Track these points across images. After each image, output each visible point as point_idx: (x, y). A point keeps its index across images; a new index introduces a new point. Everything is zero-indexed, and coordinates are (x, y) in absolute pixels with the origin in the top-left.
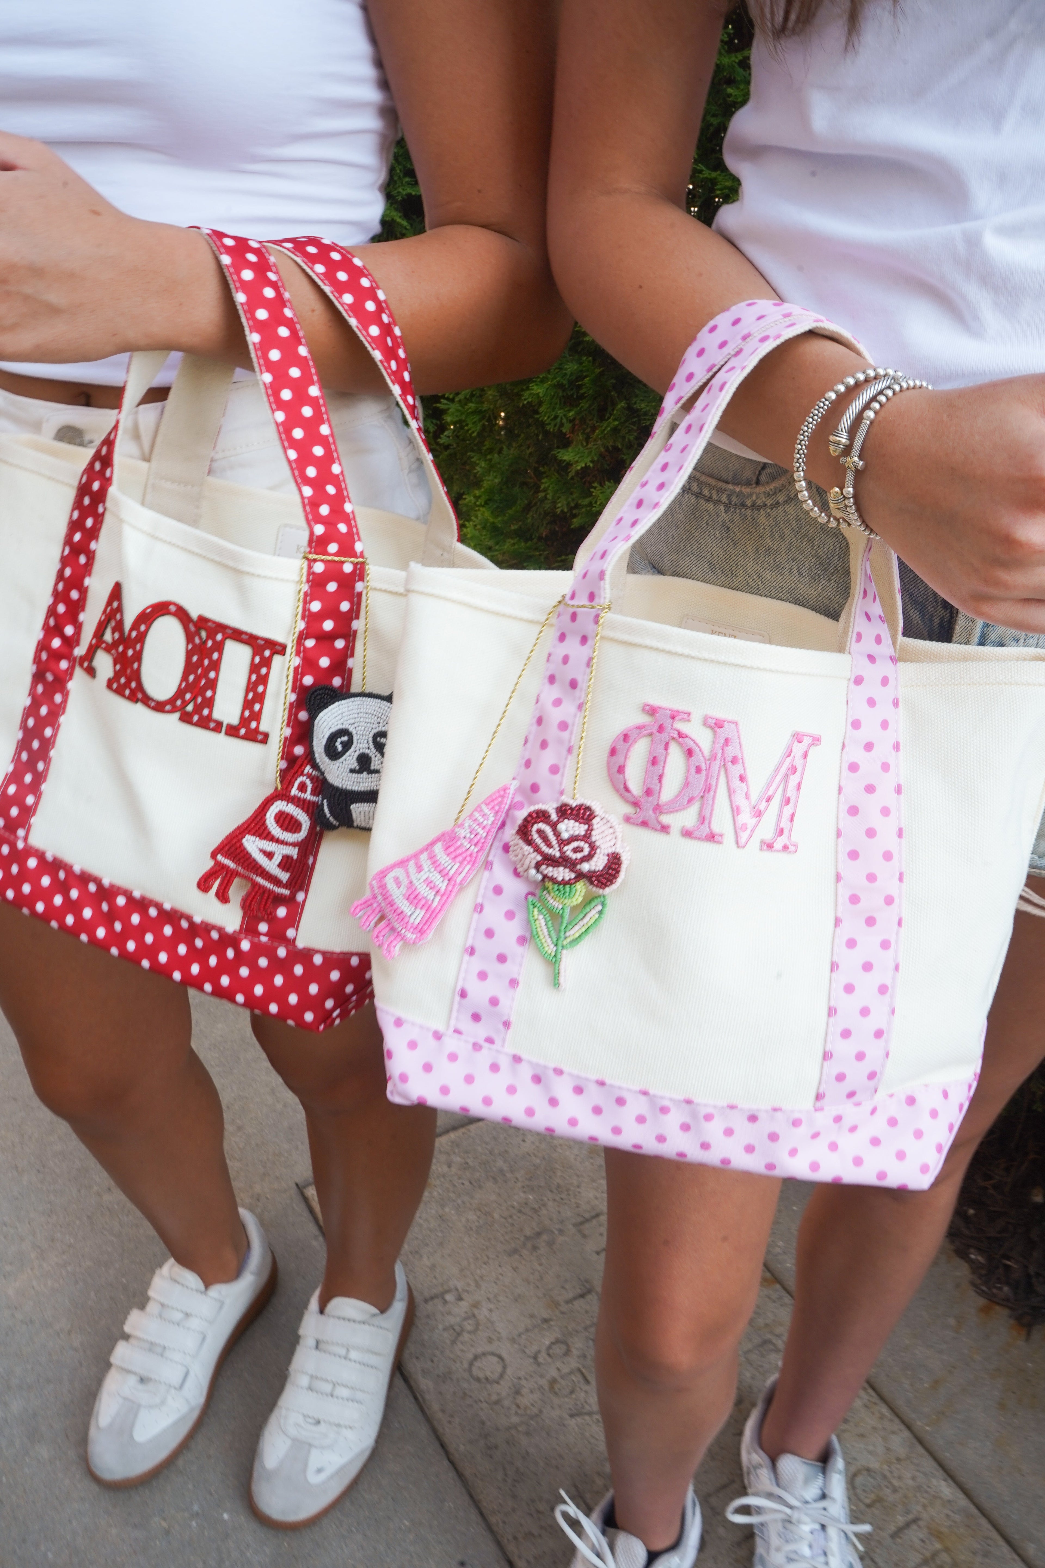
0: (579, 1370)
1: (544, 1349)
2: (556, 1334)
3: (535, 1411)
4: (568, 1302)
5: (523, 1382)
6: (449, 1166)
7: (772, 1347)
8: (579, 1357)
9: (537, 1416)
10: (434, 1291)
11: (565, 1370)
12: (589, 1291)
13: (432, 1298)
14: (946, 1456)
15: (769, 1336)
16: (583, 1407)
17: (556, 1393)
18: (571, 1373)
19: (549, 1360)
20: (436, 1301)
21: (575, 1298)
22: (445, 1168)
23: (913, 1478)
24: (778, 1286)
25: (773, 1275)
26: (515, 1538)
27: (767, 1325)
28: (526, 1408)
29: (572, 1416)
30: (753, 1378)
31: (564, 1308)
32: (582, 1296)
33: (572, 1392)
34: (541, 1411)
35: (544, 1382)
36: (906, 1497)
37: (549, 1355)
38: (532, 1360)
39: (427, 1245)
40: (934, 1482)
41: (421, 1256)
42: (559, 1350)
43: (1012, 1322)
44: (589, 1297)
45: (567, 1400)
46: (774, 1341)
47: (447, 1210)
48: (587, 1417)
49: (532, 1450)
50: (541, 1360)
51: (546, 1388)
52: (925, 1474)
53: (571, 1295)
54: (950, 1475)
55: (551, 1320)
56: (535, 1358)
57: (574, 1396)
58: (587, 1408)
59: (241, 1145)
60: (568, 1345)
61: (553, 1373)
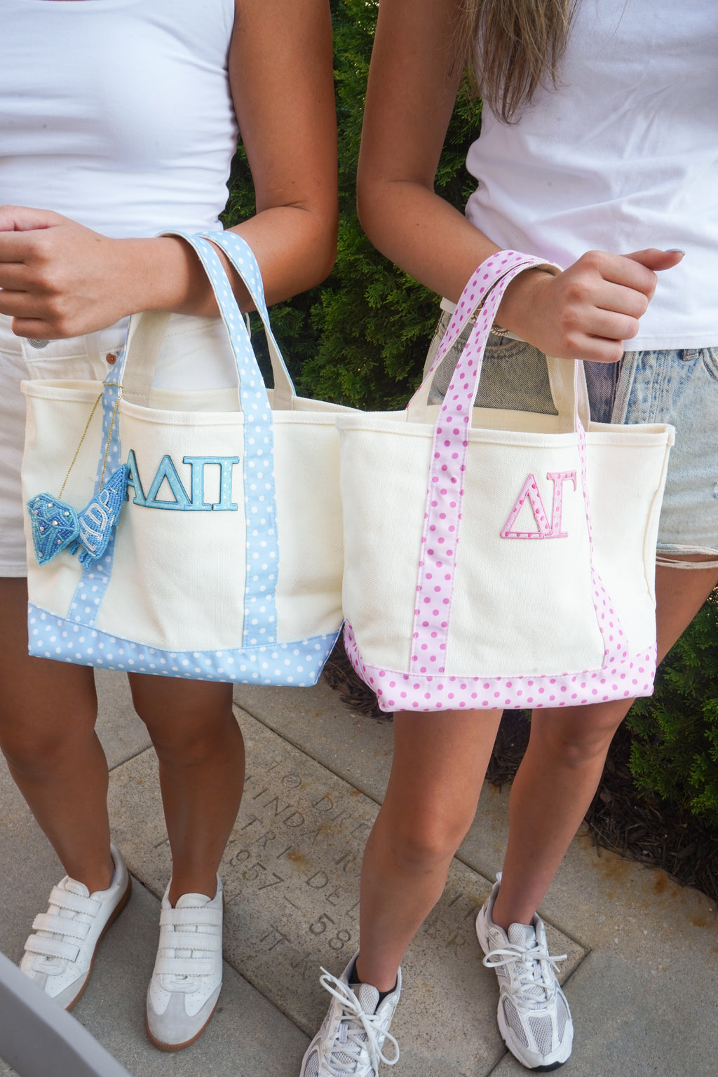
0: (258, 864)
1: (235, 856)
2: (240, 847)
3: (237, 892)
4: (243, 829)
5: (227, 878)
6: (151, 769)
7: (365, 827)
8: (257, 857)
9: (239, 894)
10: (159, 841)
11: (250, 866)
12: (254, 821)
13: (159, 845)
14: (470, 860)
15: (362, 821)
16: (265, 883)
17: (248, 879)
18: (254, 866)
19: (239, 862)
20: (162, 846)
21: (247, 826)
22: (149, 771)
23: (455, 875)
24: (362, 794)
25: (358, 789)
26: (243, 961)
27: (360, 816)
28: (231, 892)
29: (260, 889)
30: (358, 845)
31: (241, 832)
32: (251, 824)
33: (257, 877)
34: (241, 891)
35: (238, 875)
36: (453, 885)
37: (238, 860)
38: (229, 865)
39: (148, 816)
40: (467, 874)
41: (147, 823)
42: (243, 856)
43: (491, 785)
44: (255, 823)
45: (255, 881)
46: (366, 823)
47: (156, 793)
48: (269, 888)
49: (241, 913)
50: (234, 864)
51: (241, 877)
52: (462, 872)
53: (244, 825)
54: (474, 869)
55: (235, 840)
56: (231, 862)
57: (258, 878)
58: (268, 883)
59: (10, 784)
60: (248, 852)
61: (243, 868)
